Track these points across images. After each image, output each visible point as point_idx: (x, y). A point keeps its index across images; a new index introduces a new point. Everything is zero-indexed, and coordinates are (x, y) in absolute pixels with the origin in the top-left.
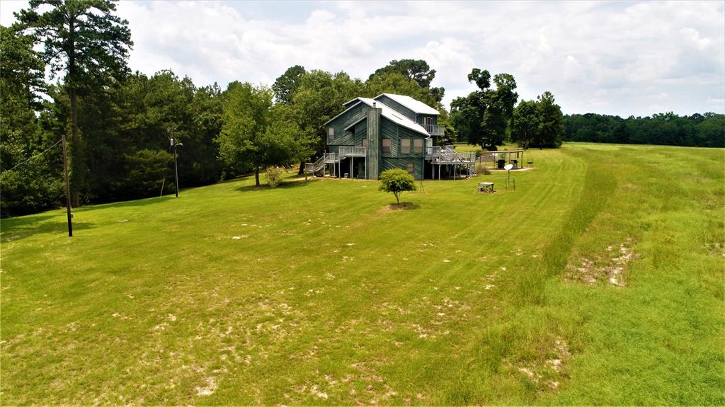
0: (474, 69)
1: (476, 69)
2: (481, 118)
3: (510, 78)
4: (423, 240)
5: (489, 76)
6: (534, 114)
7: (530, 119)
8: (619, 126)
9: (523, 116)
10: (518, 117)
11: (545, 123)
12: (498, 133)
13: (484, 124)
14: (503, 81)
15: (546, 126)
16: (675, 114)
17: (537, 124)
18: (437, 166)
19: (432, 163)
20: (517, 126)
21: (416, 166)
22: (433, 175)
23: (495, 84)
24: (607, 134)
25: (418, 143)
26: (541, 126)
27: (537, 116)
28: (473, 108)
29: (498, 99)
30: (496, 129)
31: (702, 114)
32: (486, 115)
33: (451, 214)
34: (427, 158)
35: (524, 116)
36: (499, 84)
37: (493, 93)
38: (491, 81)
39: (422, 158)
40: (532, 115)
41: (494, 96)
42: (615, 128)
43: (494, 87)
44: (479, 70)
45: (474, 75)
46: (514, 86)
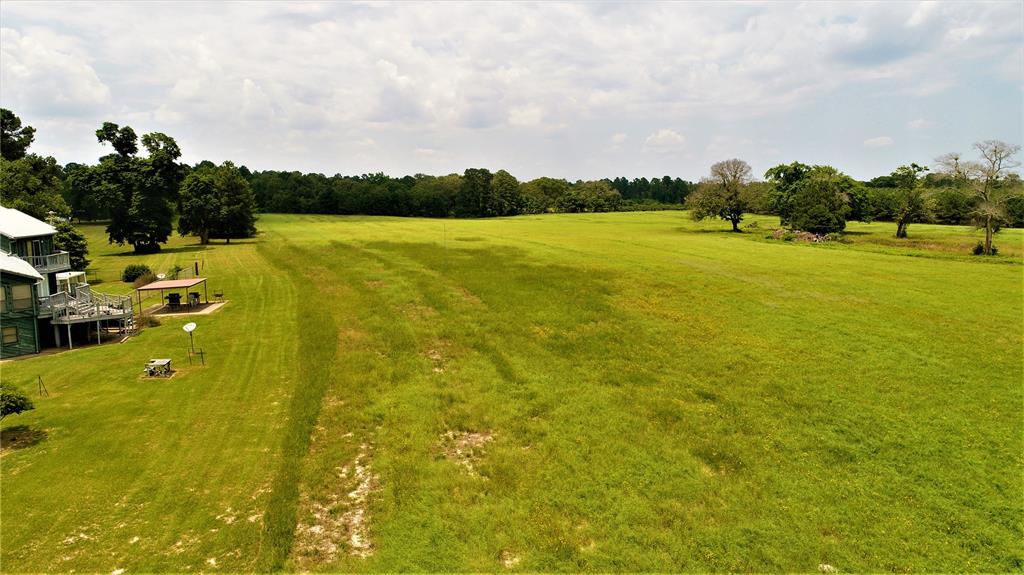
0: (105, 124)
1: (111, 124)
2: (128, 203)
3: (169, 141)
4: (65, 529)
5: (134, 137)
6: (211, 193)
7: (207, 201)
8: (324, 190)
9: (196, 197)
10: (188, 199)
11: (229, 206)
12: (160, 224)
13: (133, 211)
14: (158, 145)
15: (232, 211)
16: (385, 175)
17: (218, 208)
18: (63, 328)
19: (53, 322)
20: (188, 212)
21: (21, 331)
22: (58, 341)
23: (145, 148)
24: (311, 201)
25: (21, 292)
26: (224, 211)
27: (216, 197)
28: (112, 186)
29: (152, 173)
30: (156, 219)
31: (413, 176)
32: (137, 198)
33: (108, 445)
34: (43, 315)
35: (198, 196)
36: (152, 149)
37: (144, 163)
38: (139, 144)
39: (32, 316)
40: (209, 196)
41: (145, 169)
42: (320, 193)
43: (143, 153)
44: (116, 126)
45: (107, 132)
46: (177, 154)
